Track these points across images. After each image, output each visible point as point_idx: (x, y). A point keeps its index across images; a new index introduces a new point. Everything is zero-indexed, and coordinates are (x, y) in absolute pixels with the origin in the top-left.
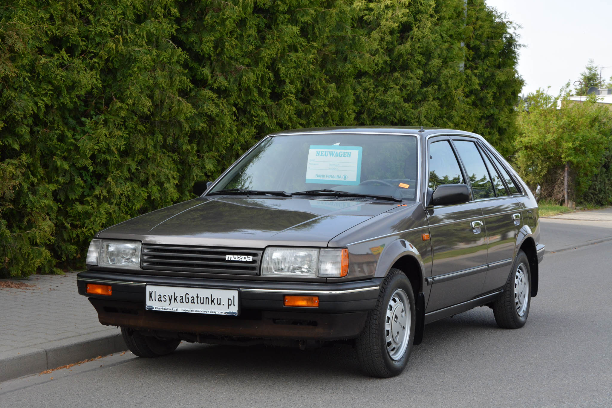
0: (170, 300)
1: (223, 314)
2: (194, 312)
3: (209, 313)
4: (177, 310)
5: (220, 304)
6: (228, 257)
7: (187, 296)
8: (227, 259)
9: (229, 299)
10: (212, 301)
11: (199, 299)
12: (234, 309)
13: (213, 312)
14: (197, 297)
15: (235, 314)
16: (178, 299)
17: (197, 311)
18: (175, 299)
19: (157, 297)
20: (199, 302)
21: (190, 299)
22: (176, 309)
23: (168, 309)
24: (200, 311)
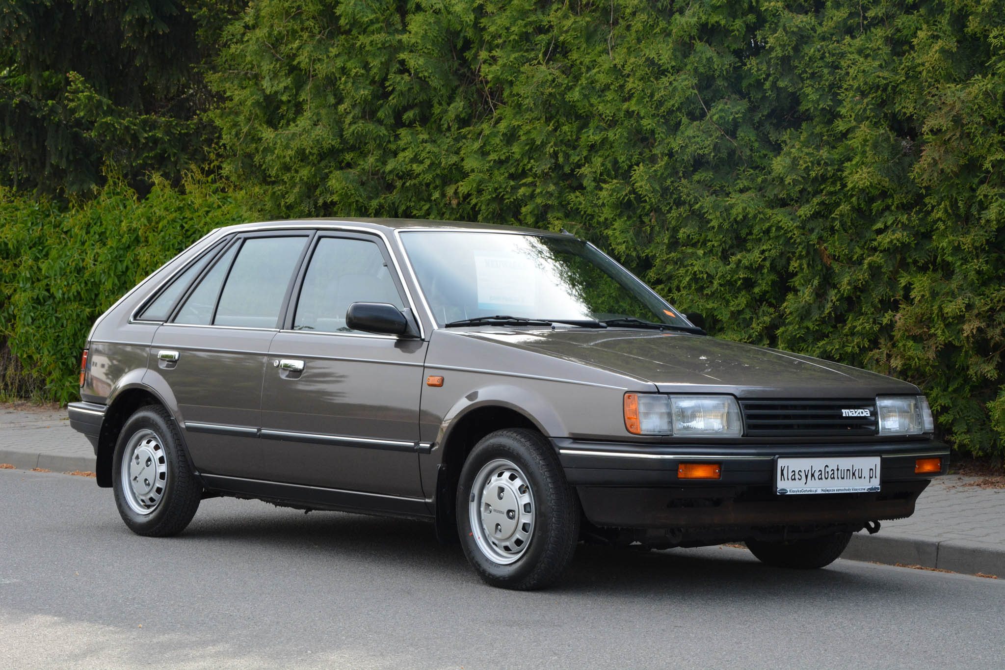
0: (807, 477)
1: (866, 491)
2: (835, 492)
3: (851, 491)
4: (816, 491)
5: (861, 478)
6: (846, 412)
7: (827, 469)
8: (844, 415)
9: (871, 469)
10: (854, 474)
11: (839, 472)
12: (876, 483)
13: (855, 490)
14: (838, 470)
15: (878, 489)
16: (816, 475)
17: (838, 490)
18: (813, 475)
19: (790, 474)
20: (839, 477)
21: (830, 473)
22: (814, 489)
23: (805, 491)
24: (842, 490)
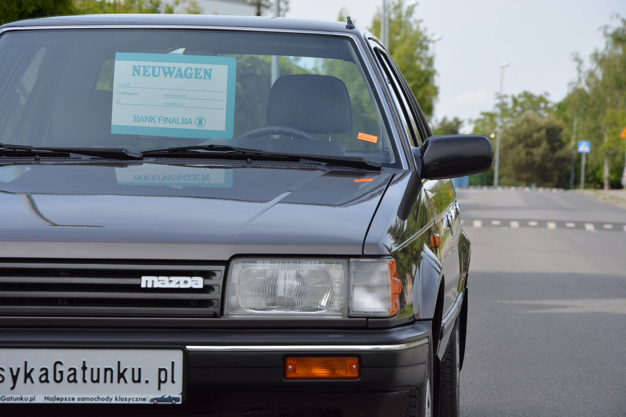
0: (15, 378)
1: (147, 402)
2: (76, 402)
3: (113, 402)
4: (32, 399)
5: (139, 381)
6: (146, 281)
7: (59, 368)
8: (143, 285)
9: (160, 370)
10: (121, 376)
11: (88, 373)
12: (174, 391)
13: (122, 399)
14: (84, 368)
15: (177, 399)
16: (35, 376)
17: (83, 399)
18: (28, 376)
20: (88, 378)
21: (66, 374)
22: (29, 396)
23: (8, 399)
24: (92, 399)
